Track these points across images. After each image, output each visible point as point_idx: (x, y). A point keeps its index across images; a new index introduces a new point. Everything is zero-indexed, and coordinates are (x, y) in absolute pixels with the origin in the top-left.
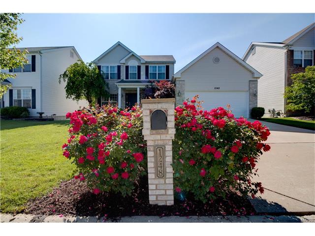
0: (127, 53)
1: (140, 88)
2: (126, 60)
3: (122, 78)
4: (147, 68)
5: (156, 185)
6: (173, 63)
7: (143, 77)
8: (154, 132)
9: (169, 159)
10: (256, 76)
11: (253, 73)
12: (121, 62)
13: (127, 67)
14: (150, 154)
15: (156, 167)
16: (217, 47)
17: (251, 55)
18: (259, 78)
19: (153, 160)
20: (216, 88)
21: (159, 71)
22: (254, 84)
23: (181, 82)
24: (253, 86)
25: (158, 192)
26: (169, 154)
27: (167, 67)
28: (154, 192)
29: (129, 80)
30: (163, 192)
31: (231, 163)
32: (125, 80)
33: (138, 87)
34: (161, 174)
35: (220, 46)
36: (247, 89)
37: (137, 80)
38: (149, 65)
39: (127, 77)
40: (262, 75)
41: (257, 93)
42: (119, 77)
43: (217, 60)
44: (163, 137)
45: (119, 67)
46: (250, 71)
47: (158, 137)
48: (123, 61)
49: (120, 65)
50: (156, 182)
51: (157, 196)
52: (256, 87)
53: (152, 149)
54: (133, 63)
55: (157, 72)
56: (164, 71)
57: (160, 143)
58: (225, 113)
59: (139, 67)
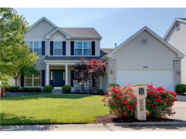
0: (52, 28)
1: (68, 65)
2: (51, 36)
3: (46, 54)
4: (72, 44)
5: (140, 113)
6: (100, 39)
7: (68, 53)
8: (140, 95)
9: (145, 104)
10: (179, 57)
11: (177, 54)
12: (46, 38)
13: (52, 43)
14: (138, 103)
15: (140, 107)
16: (145, 30)
17: (176, 30)
18: (182, 58)
19: (139, 105)
20: (144, 67)
21: (84, 46)
22: (178, 63)
23: (113, 61)
24: (177, 65)
25: (141, 116)
26: (145, 103)
27: (93, 44)
28: (140, 116)
29: (54, 56)
30: (143, 116)
31: (165, 104)
32: (49, 55)
33: (66, 64)
34: (142, 110)
35: (147, 30)
36: (172, 68)
37: (62, 56)
38: (75, 41)
39: (52, 53)
40: (184, 56)
41: (181, 71)
42: (43, 53)
43: (145, 42)
44: (143, 97)
45: (43, 43)
46: (174, 52)
47: (141, 97)
48: (48, 37)
49: (44, 40)
50: (140, 112)
51: (141, 117)
52: (180, 66)
53: (139, 101)
54: (58, 39)
55: (83, 48)
56: (89, 47)
57: (142, 99)
58: (162, 89)
59: (64, 43)
